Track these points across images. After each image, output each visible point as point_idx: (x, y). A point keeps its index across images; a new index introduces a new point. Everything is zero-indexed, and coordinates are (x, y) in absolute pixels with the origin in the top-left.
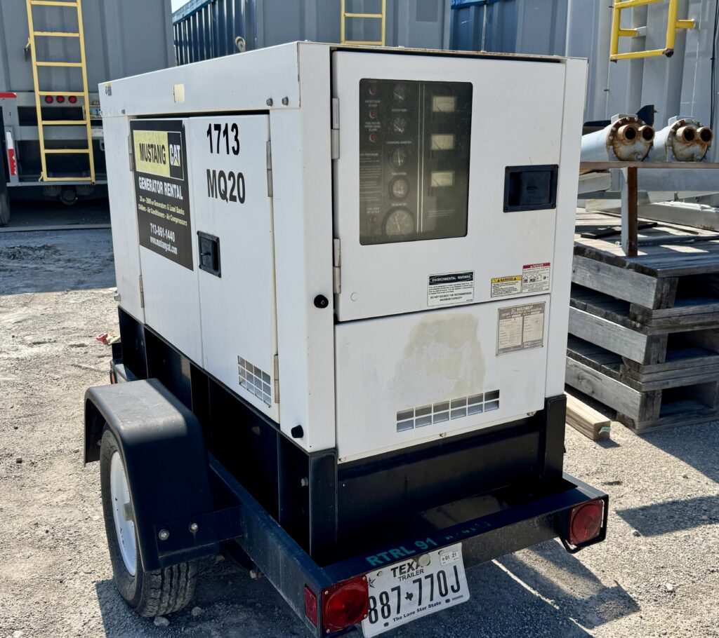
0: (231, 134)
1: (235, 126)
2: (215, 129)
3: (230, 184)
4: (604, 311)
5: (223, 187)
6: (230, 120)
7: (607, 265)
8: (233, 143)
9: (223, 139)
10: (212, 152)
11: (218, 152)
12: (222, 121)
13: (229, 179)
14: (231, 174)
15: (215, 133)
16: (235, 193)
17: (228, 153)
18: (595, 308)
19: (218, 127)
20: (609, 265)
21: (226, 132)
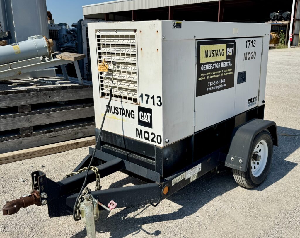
0: (254, 42)
1: (255, 40)
2: (249, 41)
3: (251, 55)
4: (83, 105)
5: (249, 56)
6: (254, 39)
7: (80, 89)
8: (254, 44)
9: (251, 44)
10: (247, 47)
11: (249, 47)
12: (251, 39)
13: (252, 54)
14: (252, 52)
15: (248, 43)
16: (253, 57)
17: (252, 47)
18: (78, 106)
19: (250, 41)
20: (81, 89)
21: (252, 42)
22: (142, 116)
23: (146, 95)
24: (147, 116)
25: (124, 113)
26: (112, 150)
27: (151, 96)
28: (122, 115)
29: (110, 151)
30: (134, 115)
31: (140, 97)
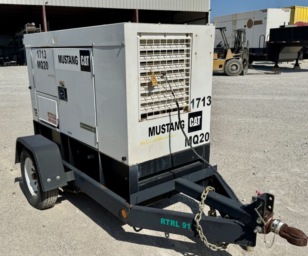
22: (192, 122)
23: (197, 99)
24: (198, 119)
25: (172, 127)
26: (153, 181)
27: (202, 99)
28: (170, 131)
29: (152, 183)
30: (183, 125)
31: (191, 103)
